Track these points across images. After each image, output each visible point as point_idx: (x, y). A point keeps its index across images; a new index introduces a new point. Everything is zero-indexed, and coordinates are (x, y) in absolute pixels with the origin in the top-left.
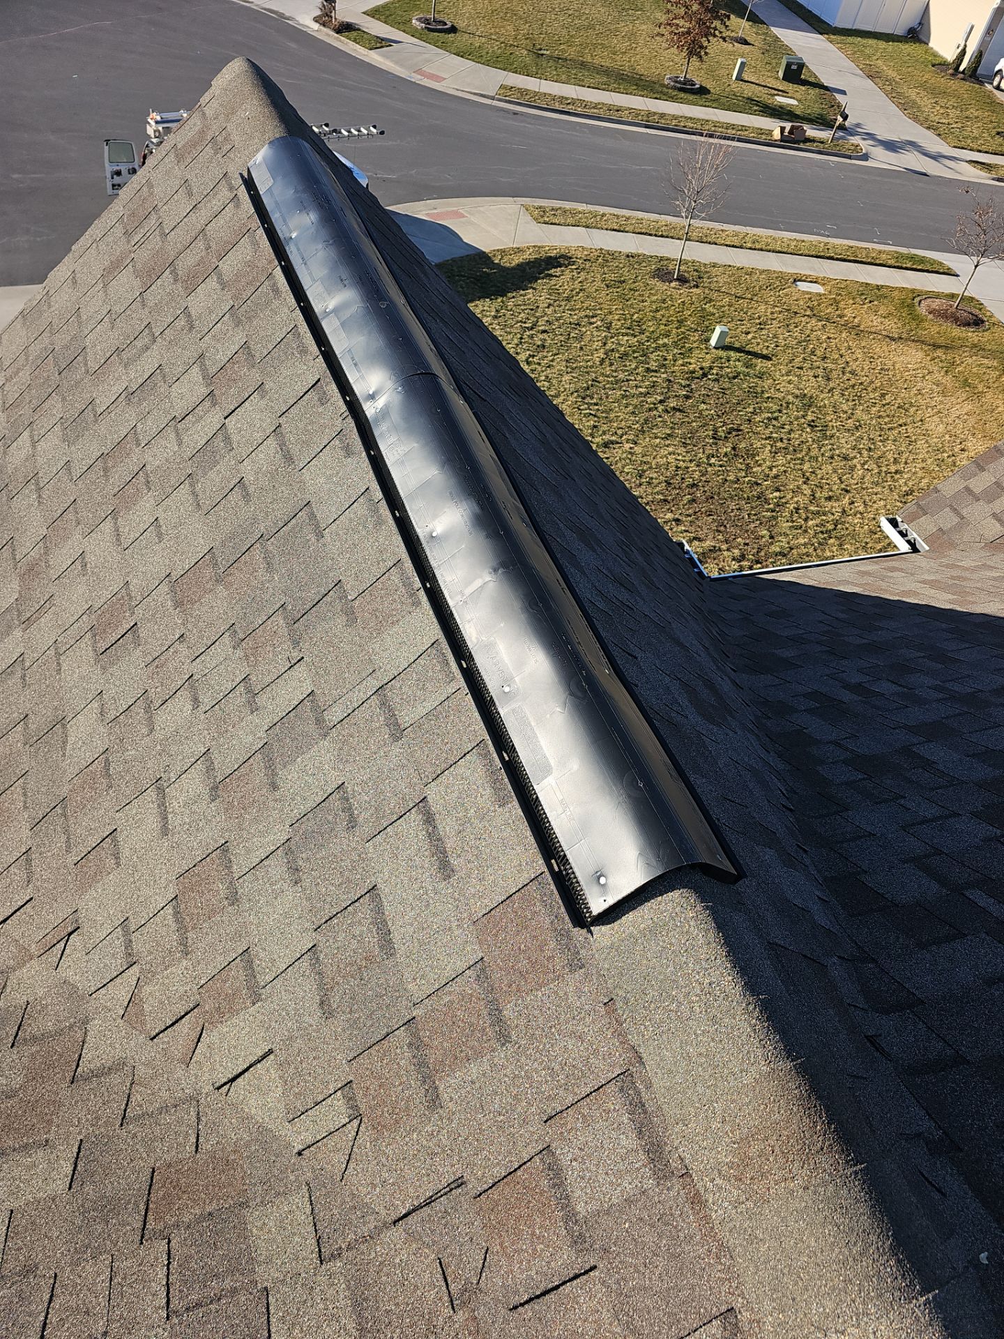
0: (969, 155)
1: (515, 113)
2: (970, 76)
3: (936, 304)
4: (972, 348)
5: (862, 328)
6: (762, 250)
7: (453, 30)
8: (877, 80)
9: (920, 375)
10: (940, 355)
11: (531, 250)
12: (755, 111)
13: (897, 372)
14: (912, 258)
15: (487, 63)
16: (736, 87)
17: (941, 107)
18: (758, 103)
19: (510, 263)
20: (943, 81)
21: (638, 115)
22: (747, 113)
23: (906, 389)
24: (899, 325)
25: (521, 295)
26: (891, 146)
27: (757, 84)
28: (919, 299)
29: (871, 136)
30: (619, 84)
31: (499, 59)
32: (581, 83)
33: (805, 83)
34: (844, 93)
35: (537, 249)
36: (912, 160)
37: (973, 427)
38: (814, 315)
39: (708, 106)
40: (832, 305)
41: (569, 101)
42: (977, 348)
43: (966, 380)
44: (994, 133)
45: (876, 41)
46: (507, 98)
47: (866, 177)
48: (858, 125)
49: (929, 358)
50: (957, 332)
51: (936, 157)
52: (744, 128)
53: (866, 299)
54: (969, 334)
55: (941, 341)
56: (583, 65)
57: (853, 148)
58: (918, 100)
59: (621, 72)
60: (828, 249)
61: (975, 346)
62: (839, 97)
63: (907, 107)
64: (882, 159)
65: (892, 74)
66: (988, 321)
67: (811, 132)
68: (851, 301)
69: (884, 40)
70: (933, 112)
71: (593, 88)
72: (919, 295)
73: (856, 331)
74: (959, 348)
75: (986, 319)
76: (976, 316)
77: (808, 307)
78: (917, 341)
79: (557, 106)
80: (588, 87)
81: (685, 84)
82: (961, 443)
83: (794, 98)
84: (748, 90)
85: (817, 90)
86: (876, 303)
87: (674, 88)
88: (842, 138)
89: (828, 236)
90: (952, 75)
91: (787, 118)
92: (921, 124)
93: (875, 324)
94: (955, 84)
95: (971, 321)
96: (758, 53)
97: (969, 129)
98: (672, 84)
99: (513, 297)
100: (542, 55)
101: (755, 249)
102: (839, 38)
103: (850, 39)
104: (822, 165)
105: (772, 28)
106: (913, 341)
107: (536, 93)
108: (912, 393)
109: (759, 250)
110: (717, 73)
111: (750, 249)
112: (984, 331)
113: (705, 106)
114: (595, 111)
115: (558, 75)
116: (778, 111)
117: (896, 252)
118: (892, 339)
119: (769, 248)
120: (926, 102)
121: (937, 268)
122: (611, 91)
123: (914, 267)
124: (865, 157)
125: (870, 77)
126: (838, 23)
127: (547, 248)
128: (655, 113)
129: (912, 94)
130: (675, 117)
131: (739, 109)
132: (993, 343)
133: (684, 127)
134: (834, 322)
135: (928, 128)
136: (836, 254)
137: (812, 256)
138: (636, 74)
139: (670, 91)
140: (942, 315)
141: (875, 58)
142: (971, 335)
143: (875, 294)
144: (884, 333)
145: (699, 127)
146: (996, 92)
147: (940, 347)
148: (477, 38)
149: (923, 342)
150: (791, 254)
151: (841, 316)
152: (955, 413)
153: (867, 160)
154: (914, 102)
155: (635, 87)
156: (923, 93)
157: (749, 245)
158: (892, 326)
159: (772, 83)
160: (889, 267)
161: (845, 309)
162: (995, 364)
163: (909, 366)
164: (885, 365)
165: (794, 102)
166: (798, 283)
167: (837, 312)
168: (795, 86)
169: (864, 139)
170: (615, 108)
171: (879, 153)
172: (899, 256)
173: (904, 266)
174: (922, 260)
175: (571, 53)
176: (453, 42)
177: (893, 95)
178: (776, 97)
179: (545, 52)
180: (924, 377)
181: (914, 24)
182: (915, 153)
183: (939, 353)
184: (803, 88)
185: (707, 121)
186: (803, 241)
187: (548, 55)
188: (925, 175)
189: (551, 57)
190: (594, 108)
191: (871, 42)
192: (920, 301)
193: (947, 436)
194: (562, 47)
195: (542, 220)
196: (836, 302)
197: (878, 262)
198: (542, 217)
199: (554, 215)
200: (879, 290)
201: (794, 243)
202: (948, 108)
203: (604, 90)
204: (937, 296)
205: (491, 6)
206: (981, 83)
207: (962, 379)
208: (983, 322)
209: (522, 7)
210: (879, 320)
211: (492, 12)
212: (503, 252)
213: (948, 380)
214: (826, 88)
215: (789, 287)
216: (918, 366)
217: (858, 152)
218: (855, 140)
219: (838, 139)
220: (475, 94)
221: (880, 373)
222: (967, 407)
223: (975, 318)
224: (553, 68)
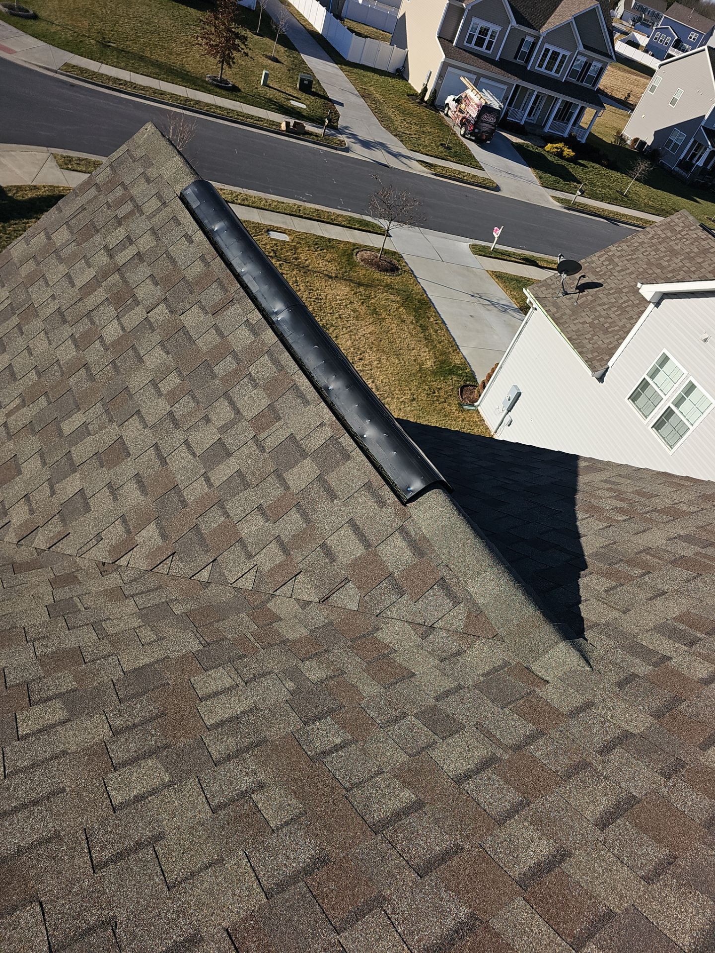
0: (419, 157)
1: (72, 85)
2: (430, 105)
3: (367, 254)
4: (385, 287)
5: (310, 268)
6: (248, 206)
7: (35, 17)
8: (367, 100)
9: (344, 304)
10: (361, 290)
11: (46, 189)
12: (273, 108)
13: (328, 301)
14: (361, 222)
15: (58, 46)
16: (262, 90)
17: (407, 123)
18: (275, 103)
19: (23, 197)
20: (411, 106)
21: (177, 99)
22: (266, 109)
23: (331, 313)
24: (338, 268)
25: (23, 223)
26: (366, 144)
27: (278, 90)
28: (357, 250)
29: (354, 136)
30: (168, 76)
31: (69, 44)
32: (136, 71)
33: (315, 94)
34: (342, 105)
35: (52, 188)
36: (379, 156)
37: (372, 343)
38: (276, 256)
39: (236, 101)
40: (292, 250)
41: (122, 82)
42: (389, 287)
43: (375, 309)
44: (438, 144)
45: (373, 74)
46: (68, 73)
47: (343, 163)
48: (346, 128)
49: (353, 292)
50: (377, 275)
51: (397, 155)
52: (260, 119)
53: (318, 248)
54: (386, 277)
55: (365, 281)
56: (142, 58)
57: (339, 142)
58: (393, 116)
59: (172, 67)
60: (300, 210)
61: (387, 285)
62: (338, 107)
63: (385, 121)
64: (359, 153)
65: (378, 97)
66: (401, 269)
67: (309, 127)
68: (307, 249)
69: (378, 74)
70: (401, 126)
71: (145, 75)
72: (357, 248)
73: (305, 270)
74: (376, 286)
75: (400, 267)
76: (394, 265)
77: (273, 250)
78: (347, 280)
79: (110, 85)
80: (141, 74)
81: (220, 82)
82: (361, 354)
83: (304, 104)
84: (270, 94)
85: (322, 100)
86: (325, 251)
87: (212, 84)
88: (333, 135)
89: (305, 201)
90: (419, 103)
91: (295, 116)
92: (391, 133)
93: (321, 265)
94: (419, 109)
95: (389, 268)
96: (285, 69)
97: (423, 140)
98: (211, 81)
99: (16, 224)
100: (110, 46)
101: (243, 205)
102: (348, 68)
103: (355, 70)
104: (315, 152)
105: (302, 55)
106: (345, 279)
107: (94, 73)
108: (334, 317)
109: (246, 206)
110: (249, 78)
111: (240, 204)
112: (397, 276)
113: (235, 100)
114: (142, 92)
115: (118, 62)
116: (290, 111)
117: (350, 217)
118: (331, 277)
119: (254, 205)
120: (397, 119)
121: (376, 229)
122: (160, 79)
123: (361, 228)
124: (347, 150)
125: (363, 97)
126: (350, 58)
127: (62, 188)
128: (191, 100)
129: (390, 112)
130: (207, 105)
131: (260, 106)
132: (401, 284)
133: (213, 112)
134: (289, 263)
135: (395, 136)
136: (305, 214)
137: (287, 214)
138: (184, 70)
139: (209, 86)
140: (370, 262)
141: (370, 85)
142: (387, 278)
143: (328, 244)
144: (325, 272)
145: (226, 114)
146: (445, 117)
147: (363, 285)
148: (54, 26)
149: (351, 281)
150: (271, 211)
151: (296, 259)
152: (362, 332)
153: (348, 152)
154: (389, 117)
155: (180, 79)
156: (397, 112)
157: (239, 201)
158: (332, 268)
159: (290, 91)
160: (343, 226)
161: (301, 253)
162: (398, 299)
163: (338, 297)
164: (320, 295)
165: (304, 106)
166: (271, 232)
167: (294, 256)
168: (307, 95)
169: (349, 138)
170: (160, 92)
171: (357, 148)
172: (352, 219)
173: (353, 226)
174: (368, 224)
175: (135, 48)
176: (31, 26)
177: (376, 111)
178: (291, 101)
179: (112, 44)
180: (346, 306)
181: (400, 66)
182: (383, 151)
183: (361, 289)
184: (313, 98)
185: (233, 110)
186: (283, 203)
187: (114, 47)
188: (386, 166)
189: (116, 49)
190: (142, 89)
191: (369, 74)
192: (358, 252)
193: (352, 349)
194: (128, 43)
195: (65, 167)
196: (296, 248)
197: (335, 222)
198: (66, 164)
199: (78, 164)
200: (330, 242)
201: (276, 204)
202: (411, 124)
203: (154, 78)
204: (371, 249)
205: (74, 4)
206: (438, 111)
207: (372, 308)
208: (398, 269)
209: (101, 9)
210: (324, 264)
211: (74, 9)
212: (19, 188)
213: (362, 309)
214: (330, 100)
215: (262, 234)
216: (344, 297)
217: (342, 146)
218: (342, 137)
219: (329, 135)
220: (40, 67)
221: (314, 301)
222: (372, 328)
223: (392, 266)
224: (116, 57)
